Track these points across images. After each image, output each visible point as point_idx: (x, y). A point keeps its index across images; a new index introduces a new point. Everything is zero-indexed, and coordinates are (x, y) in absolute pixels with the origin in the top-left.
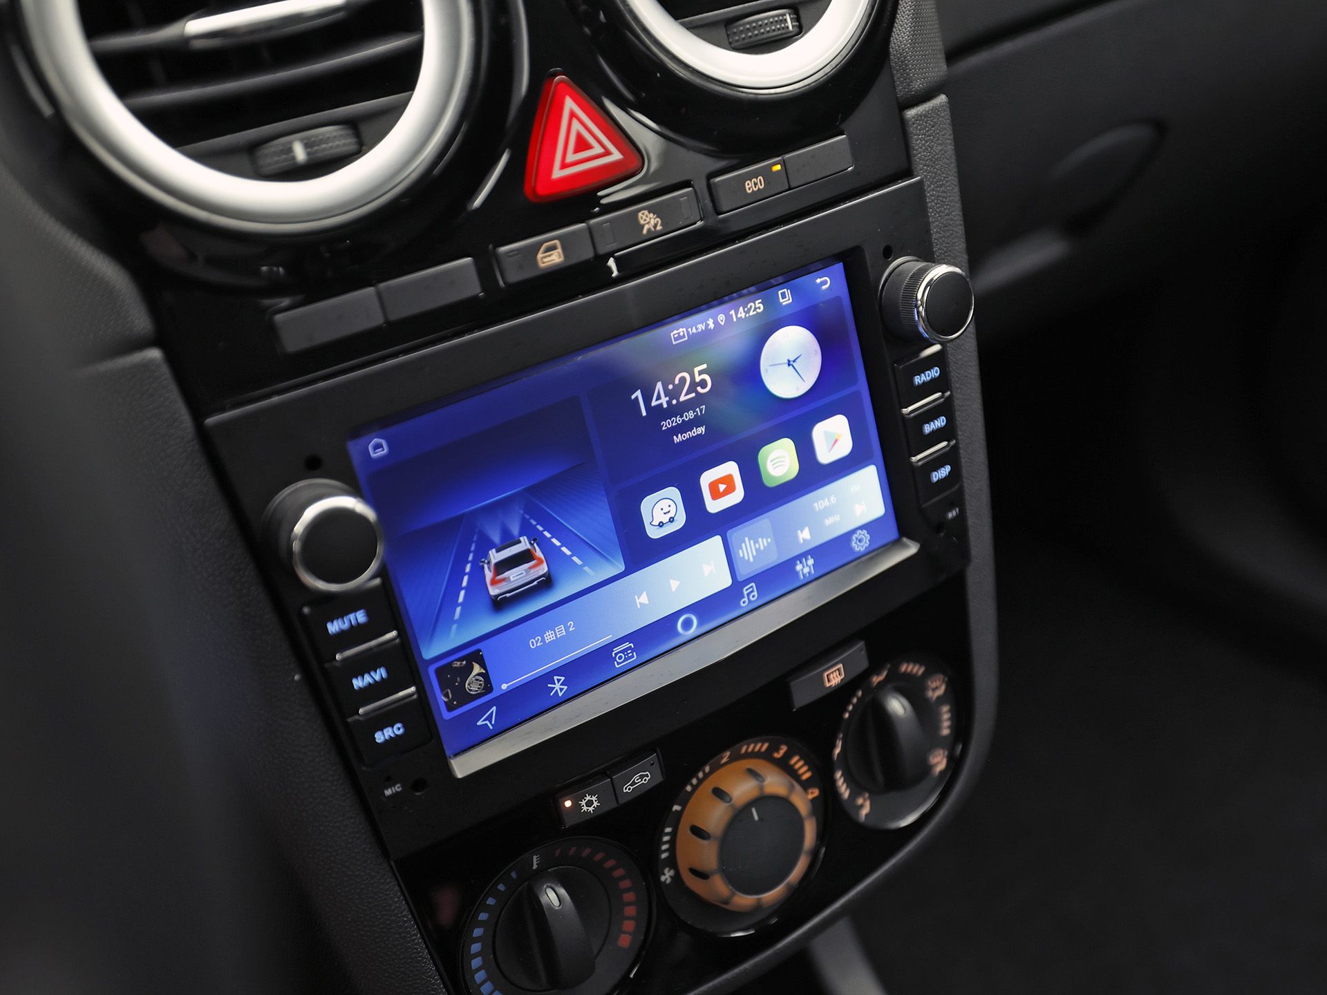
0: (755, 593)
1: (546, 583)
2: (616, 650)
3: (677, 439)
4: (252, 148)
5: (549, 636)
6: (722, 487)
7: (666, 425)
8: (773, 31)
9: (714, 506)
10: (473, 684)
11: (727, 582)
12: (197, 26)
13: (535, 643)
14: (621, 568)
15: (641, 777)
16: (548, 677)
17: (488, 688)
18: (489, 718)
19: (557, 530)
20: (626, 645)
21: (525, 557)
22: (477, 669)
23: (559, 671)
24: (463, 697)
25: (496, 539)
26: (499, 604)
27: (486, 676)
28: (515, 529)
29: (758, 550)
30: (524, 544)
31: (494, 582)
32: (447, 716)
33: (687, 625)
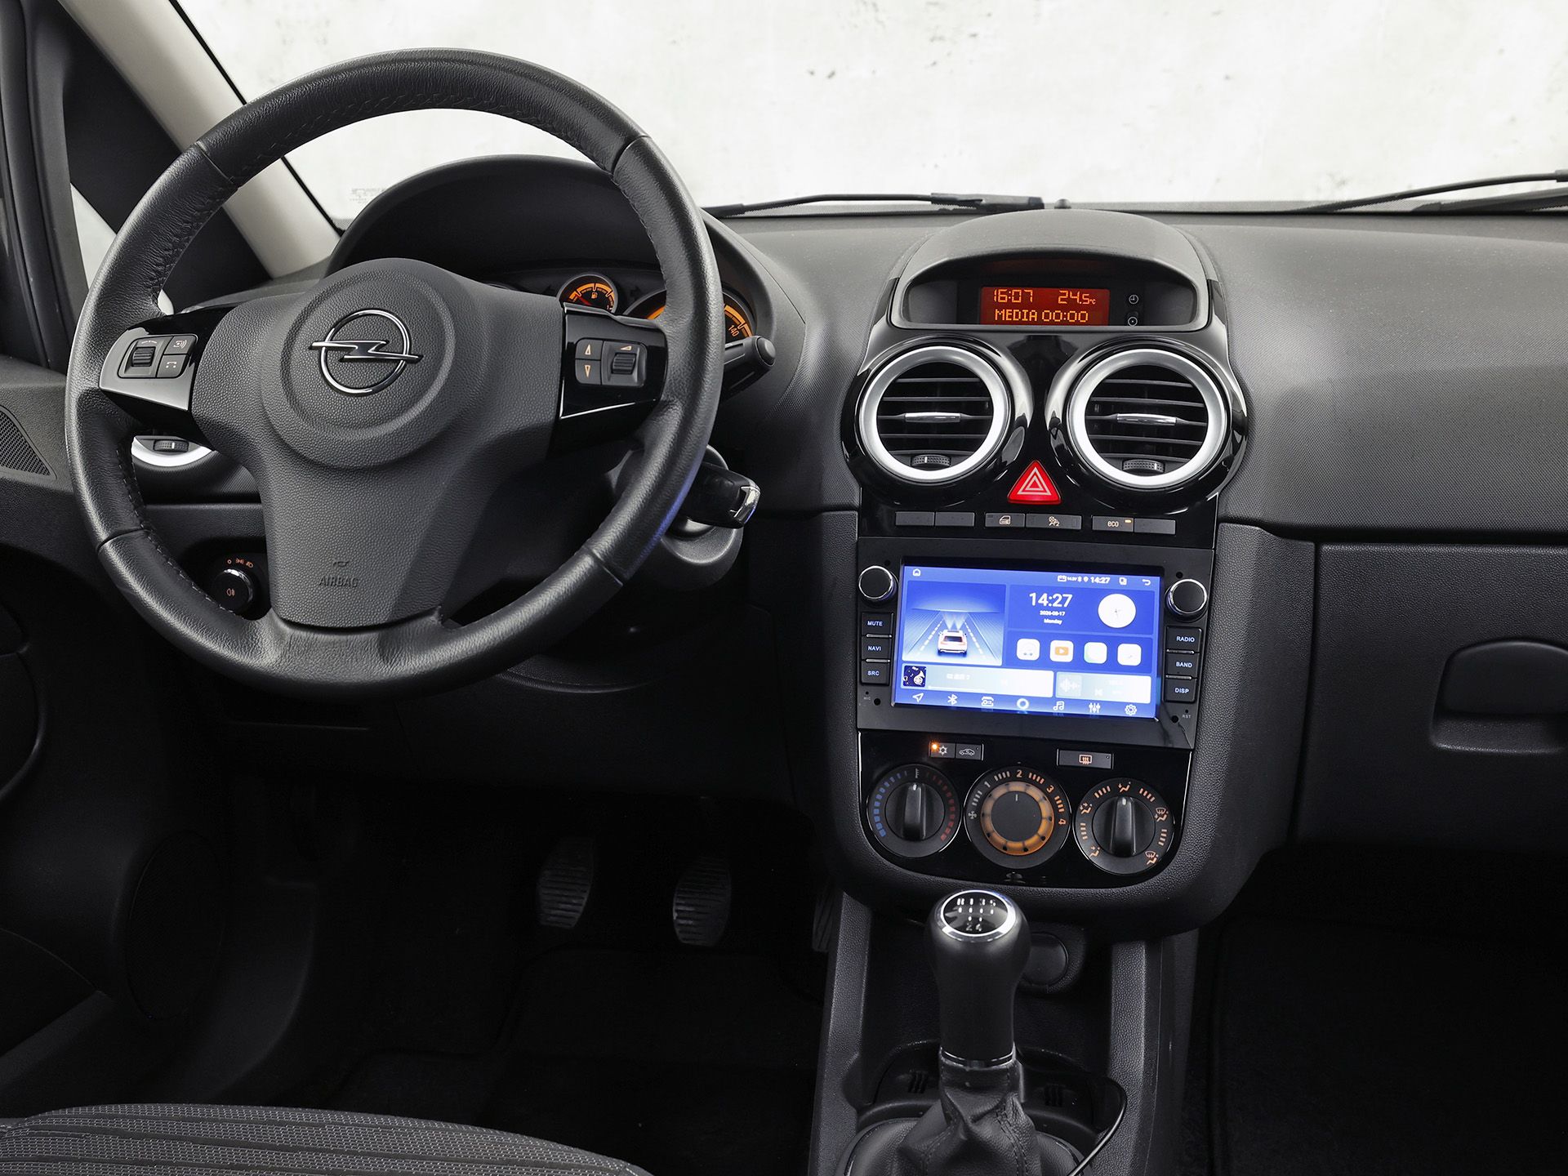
0: (1063, 706)
1: (964, 654)
2: (984, 698)
3: (1046, 621)
4: (913, 456)
5: (957, 677)
6: (1062, 651)
7: (1043, 613)
8: (1149, 467)
9: (1054, 657)
10: (918, 680)
11: (1051, 695)
12: (908, 415)
13: (949, 676)
14: (1000, 664)
15: (970, 751)
16: (950, 693)
17: (923, 685)
18: (919, 697)
19: (976, 634)
20: (990, 698)
21: (959, 639)
22: (921, 674)
23: (955, 693)
24: (911, 682)
25: (949, 626)
26: (940, 653)
27: (924, 679)
28: (959, 626)
29: (1071, 688)
30: (960, 634)
31: (942, 643)
32: (902, 686)
33: (1023, 704)
